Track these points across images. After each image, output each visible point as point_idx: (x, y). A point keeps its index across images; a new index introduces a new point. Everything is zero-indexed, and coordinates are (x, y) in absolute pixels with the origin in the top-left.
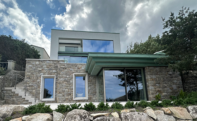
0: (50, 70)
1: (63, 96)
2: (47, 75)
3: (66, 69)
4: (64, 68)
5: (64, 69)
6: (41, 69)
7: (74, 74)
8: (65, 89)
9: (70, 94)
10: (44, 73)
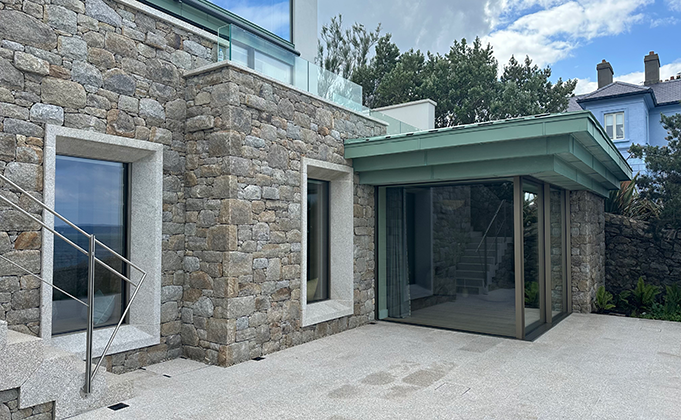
0: (121, 92)
1: (259, 305)
2: (97, 129)
3: (268, 120)
4: (260, 111)
5: (260, 119)
6: (39, 65)
7: (307, 162)
8: (268, 258)
9: (289, 290)
10: (72, 113)
